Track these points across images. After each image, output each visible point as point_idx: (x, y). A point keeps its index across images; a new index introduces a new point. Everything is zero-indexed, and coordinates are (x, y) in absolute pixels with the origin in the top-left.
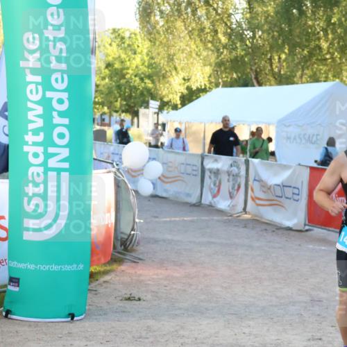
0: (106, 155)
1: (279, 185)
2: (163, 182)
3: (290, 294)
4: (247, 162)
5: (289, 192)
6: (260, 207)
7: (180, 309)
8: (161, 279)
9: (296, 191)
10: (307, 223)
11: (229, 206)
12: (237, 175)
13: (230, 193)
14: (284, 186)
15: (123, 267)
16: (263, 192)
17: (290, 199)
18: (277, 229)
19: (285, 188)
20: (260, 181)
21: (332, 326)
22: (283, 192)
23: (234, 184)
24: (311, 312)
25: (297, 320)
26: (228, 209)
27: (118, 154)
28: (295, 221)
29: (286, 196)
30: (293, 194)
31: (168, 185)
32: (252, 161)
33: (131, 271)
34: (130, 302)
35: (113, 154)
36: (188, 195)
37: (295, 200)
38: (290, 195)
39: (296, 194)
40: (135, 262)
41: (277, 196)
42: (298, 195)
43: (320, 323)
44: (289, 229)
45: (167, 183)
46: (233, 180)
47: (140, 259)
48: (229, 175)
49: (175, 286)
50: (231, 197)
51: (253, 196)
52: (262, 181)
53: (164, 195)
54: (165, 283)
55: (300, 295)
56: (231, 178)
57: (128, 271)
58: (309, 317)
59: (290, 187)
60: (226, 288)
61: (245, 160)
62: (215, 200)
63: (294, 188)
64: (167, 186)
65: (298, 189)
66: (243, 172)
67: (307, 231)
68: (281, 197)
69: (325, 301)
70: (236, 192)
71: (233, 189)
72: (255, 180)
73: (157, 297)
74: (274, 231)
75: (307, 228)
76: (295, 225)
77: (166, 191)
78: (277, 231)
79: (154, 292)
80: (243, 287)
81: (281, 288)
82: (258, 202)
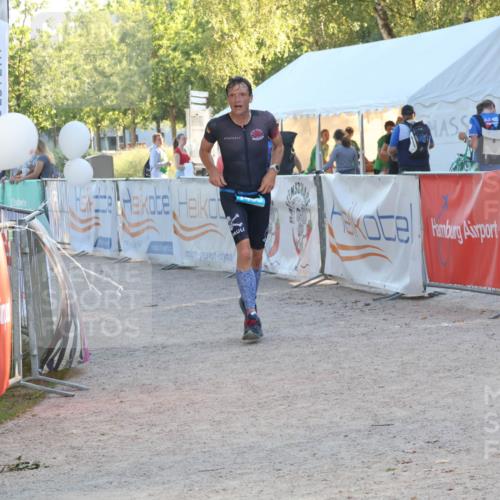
0: (85, 201)
1: (372, 217)
2: (184, 238)
3: (338, 419)
4: (318, 182)
5: (389, 228)
6: (347, 263)
7: (108, 474)
8: (101, 422)
9: (402, 224)
10: (428, 282)
11: (296, 267)
12: (304, 209)
13: (296, 243)
14: (380, 217)
15: (37, 409)
16: (350, 233)
17: (394, 240)
18: (374, 300)
19: (382, 220)
20: (341, 213)
21: (389, 470)
22: (380, 228)
23: (301, 226)
24: (359, 448)
25: (326, 467)
26: (295, 273)
27: (105, 197)
28: (406, 281)
29: (387, 236)
30: (398, 229)
31: (192, 242)
32: (325, 178)
33: (50, 414)
34: (15, 473)
35: (97, 197)
36: (227, 257)
37: (401, 241)
38: (392, 233)
39: (402, 229)
40: (67, 396)
41: (371, 238)
42: (407, 230)
43: (368, 467)
44: (399, 297)
45: (189, 239)
46: (299, 219)
47: (80, 389)
48: (290, 210)
49: (121, 432)
50: (298, 251)
51: (334, 243)
52: (344, 213)
53: (187, 262)
54: (105, 428)
55: (354, 419)
56: (295, 215)
57: (43, 415)
58: (352, 458)
59: (392, 217)
60: (219, 422)
61: (315, 178)
62: (273, 259)
63: (398, 218)
64: (191, 245)
65: (405, 219)
66: (313, 202)
67: (431, 296)
68: (379, 239)
69: (397, 424)
70: (305, 240)
71: (299, 235)
72: (334, 213)
73: (75, 456)
74: (367, 305)
75: (430, 290)
76: (407, 288)
77: (188, 254)
78: (373, 304)
79: (73, 448)
80: (252, 417)
81: (325, 410)
82: (344, 253)
